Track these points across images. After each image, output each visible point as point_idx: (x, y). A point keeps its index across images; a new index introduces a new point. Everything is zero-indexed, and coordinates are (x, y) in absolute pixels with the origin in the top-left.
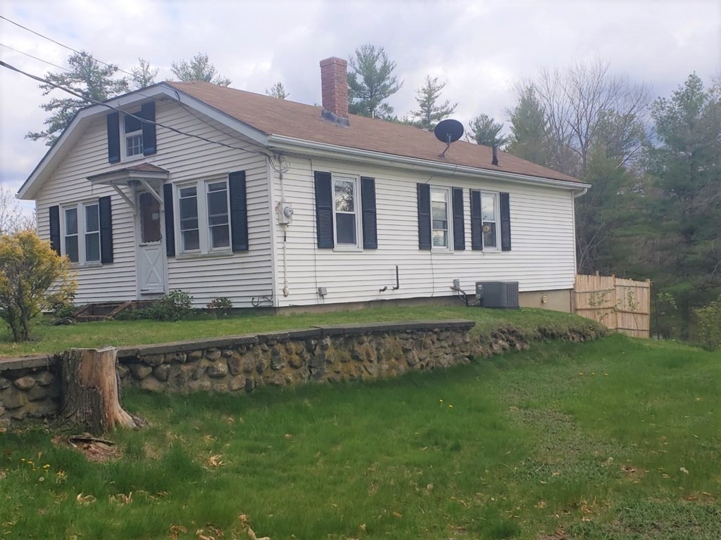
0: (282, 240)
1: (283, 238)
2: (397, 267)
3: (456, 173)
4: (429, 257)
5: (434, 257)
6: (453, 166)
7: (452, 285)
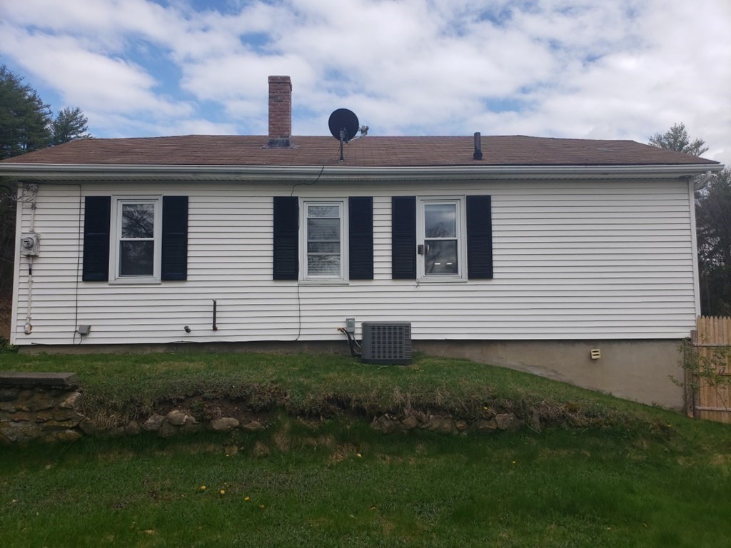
0: (27, 273)
1: (28, 272)
2: (215, 303)
3: (322, 177)
4: (295, 290)
5: (301, 289)
6: (318, 169)
7: (343, 326)
